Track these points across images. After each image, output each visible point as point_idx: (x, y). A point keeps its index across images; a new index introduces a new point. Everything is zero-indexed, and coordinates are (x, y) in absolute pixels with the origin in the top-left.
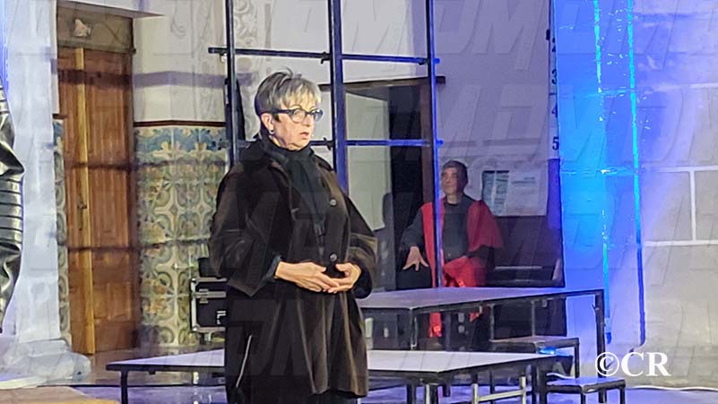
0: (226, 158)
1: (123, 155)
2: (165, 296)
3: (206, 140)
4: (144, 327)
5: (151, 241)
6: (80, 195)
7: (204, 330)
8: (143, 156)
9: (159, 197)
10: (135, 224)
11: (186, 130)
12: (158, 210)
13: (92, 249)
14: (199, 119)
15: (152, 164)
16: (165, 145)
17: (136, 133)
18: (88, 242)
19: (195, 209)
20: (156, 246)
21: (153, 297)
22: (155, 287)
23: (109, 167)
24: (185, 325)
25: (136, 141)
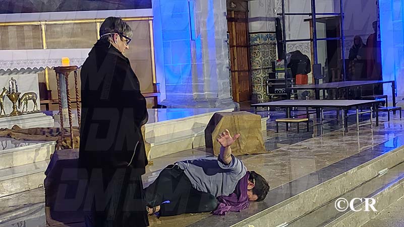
0: (276, 43)
1: (246, 42)
2: (259, 85)
3: (270, 37)
4: (253, 94)
5: (255, 68)
6: (234, 55)
7: (271, 95)
8: (252, 43)
9: (257, 55)
10: (250, 64)
11: (264, 35)
12: (256, 59)
13: (238, 71)
14: (268, 31)
15: (254, 45)
16: (258, 39)
17: (250, 36)
18: (236, 69)
19: (267, 58)
20: (256, 70)
21: (256, 85)
22: (256, 82)
23: (242, 46)
24: (265, 93)
25: (249, 38)
